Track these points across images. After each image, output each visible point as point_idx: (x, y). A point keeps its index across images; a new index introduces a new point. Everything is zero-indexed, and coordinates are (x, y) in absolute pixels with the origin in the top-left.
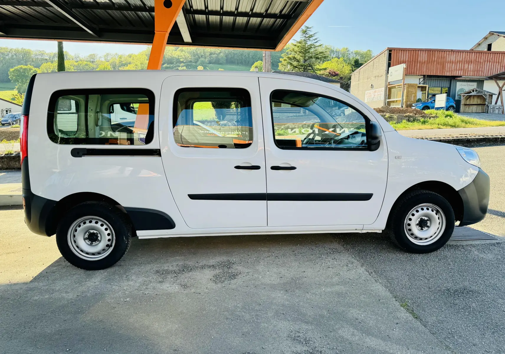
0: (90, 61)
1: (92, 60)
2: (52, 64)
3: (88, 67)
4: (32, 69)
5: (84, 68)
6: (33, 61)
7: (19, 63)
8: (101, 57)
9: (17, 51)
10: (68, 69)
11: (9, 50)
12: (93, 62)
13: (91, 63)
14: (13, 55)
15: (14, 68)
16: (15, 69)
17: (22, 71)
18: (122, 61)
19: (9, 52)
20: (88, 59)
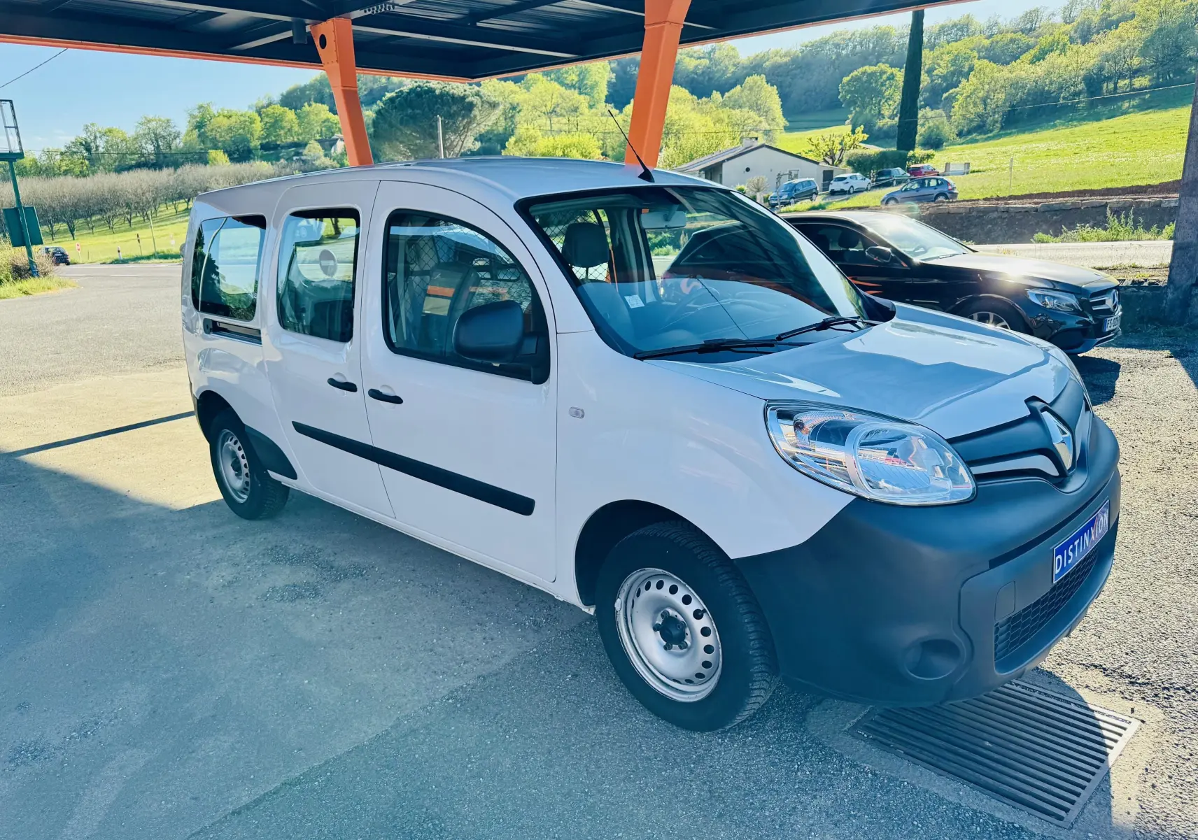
0: (1023, 31)
1: (1029, 26)
2: (932, 52)
3: (1015, 46)
4: (885, 73)
5: (1006, 51)
6: (893, 52)
7: (865, 60)
8: (1053, 14)
9: (864, 36)
10: (964, 58)
11: (850, 36)
12: (1031, 30)
13: (1024, 35)
14: (856, 45)
15: (850, 75)
16: (852, 77)
17: (864, 79)
18: (1109, 16)
19: (850, 39)
20: (1019, 24)
